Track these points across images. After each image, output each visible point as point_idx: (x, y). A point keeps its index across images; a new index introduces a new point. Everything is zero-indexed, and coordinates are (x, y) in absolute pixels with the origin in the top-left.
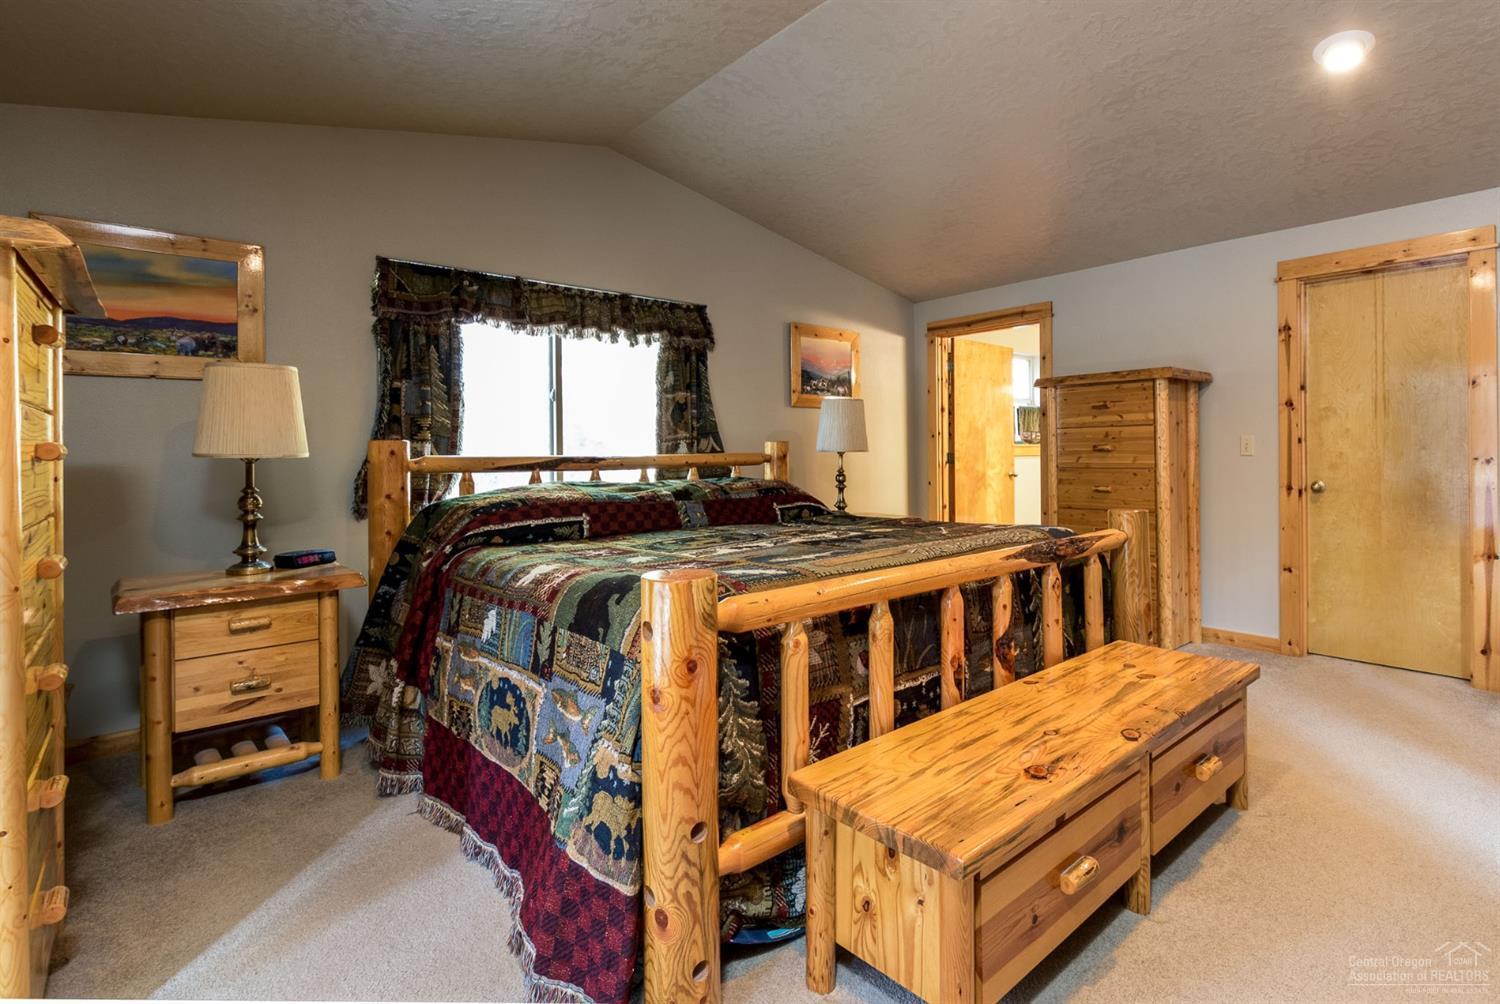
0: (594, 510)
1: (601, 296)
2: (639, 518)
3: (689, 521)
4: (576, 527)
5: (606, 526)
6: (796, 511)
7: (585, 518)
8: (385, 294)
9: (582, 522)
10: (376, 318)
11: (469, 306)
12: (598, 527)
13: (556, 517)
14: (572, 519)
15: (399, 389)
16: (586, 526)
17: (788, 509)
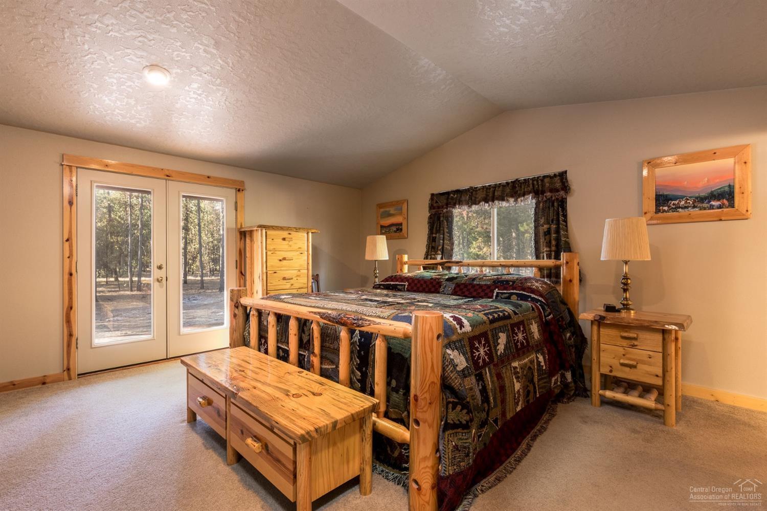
0: (410, 281)
1: (505, 184)
2: (424, 286)
3: (443, 291)
4: (403, 286)
5: (412, 288)
6: (507, 295)
7: (407, 284)
8: (432, 205)
9: (405, 285)
10: (430, 214)
11: (452, 203)
12: (409, 288)
13: (399, 282)
14: (403, 283)
15: (436, 237)
16: (406, 287)
17: (502, 293)
